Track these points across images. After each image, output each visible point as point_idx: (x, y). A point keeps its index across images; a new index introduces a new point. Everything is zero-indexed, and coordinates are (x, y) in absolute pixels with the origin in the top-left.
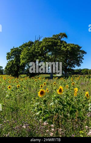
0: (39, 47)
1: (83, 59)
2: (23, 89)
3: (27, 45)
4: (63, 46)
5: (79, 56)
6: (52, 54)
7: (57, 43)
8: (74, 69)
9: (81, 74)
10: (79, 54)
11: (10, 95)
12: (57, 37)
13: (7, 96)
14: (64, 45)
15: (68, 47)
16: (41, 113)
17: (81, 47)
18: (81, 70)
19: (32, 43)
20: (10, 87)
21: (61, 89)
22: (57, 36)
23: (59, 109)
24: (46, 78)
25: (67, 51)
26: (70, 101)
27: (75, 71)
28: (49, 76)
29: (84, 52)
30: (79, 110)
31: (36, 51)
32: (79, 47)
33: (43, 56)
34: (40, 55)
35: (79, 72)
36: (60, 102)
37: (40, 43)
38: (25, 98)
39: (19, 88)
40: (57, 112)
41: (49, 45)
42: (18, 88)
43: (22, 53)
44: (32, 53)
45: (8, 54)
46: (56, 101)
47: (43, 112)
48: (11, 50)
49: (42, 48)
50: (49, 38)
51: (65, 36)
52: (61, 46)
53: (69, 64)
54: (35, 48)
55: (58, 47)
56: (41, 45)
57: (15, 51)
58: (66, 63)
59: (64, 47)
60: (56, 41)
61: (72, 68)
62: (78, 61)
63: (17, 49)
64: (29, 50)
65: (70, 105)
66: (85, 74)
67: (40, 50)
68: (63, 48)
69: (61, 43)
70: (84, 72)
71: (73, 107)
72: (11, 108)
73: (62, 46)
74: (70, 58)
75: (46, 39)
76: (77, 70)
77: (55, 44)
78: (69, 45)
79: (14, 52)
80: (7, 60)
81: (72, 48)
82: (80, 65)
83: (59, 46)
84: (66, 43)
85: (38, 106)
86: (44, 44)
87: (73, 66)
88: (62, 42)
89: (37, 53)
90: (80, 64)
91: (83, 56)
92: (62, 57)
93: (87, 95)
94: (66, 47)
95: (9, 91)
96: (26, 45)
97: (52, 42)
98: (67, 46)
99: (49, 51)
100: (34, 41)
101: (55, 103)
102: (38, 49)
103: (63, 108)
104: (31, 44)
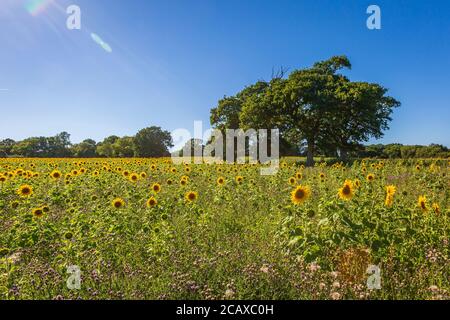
0: (281, 94)
1: (390, 119)
2: (250, 185)
3: (254, 91)
4: (339, 88)
5: (379, 112)
6: (312, 109)
7: (326, 81)
8: (364, 143)
9: (383, 158)
10: (381, 107)
11: (223, 198)
12: (325, 68)
13: (216, 199)
14: (341, 85)
15: (352, 91)
16: (300, 241)
17: (386, 90)
18: (383, 148)
19: (266, 85)
20: (221, 181)
21: (347, 187)
22: (326, 64)
23: (342, 234)
24: (298, 164)
25: (350, 100)
26: (373, 218)
27: (367, 150)
28: (304, 159)
29: (393, 102)
30: (398, 241)
31: (275, 102)
32: (381, 91)
33: (291, 114)
34: (284, 112)
35: (378, 153)
36: (345, 218)
37: (284, 84)
38: (256, 205)
39: (241, 183)
40: (337, 241)
41: (304, 89)
42: (238, 182)
43: (243, 108)
44: (265, 108)
45: (214, 111)
46: (336, 216)
47: (306, 239)
48: (220, 102)
49: (289, 96)
50: (304, 72)
51: (345, 62)
52: (334, 88)
53: (352, 133)
54: (272, 96)
55: (328, 92)
56: (287, 88)
57: (229, 105)
58: (346, 131)
59: (343, 90)
60: (322, 76)
61: (360, 143)
62: (377, 124)
63: (232, 99)
64: (260, 100)
65: (372, 226)
66: (394, 157)
67: (284, 101)
68: (339, 94)
69: (335, 82)
70: (390, 153)
71: (380, 233)
72: (227, 225)
73: (336, 87)
74: (355, 118)
75: (299, 73)
76: (372, 147)
77: (320, 84)
78: (354, 86)
79: (225, 106)
80: (212, 124)
81: (363, 91)
82: (382, 134)
83: (329, 88)
84: (347, 81)
85: (288, 225)
86: (293, 85)
87: (363, 137)
88: (336, 78)
89: (276, 106)
90: (382, 131)
91: (391, 111)
92: (337, 115)
93: (423, 204)
94: (347, 91)
95: (219, 190)
96: (251, 91)
97: (312, 79)
98: (350, 87)
99: (305, 103)
100: (268, 80)
101: (332, 220)
102: (278, 99)
103: (353, 234)
104: (262, 86)
